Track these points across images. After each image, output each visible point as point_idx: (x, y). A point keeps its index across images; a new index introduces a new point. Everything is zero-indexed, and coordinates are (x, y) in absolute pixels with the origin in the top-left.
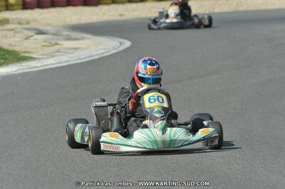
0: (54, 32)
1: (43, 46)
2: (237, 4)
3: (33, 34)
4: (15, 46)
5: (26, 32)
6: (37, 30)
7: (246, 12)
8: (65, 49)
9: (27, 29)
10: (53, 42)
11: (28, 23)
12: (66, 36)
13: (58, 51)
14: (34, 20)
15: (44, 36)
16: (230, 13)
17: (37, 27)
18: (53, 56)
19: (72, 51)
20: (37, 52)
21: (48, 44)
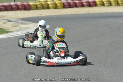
0: (15, 21)
1: (12, 27)
2: (88, 10)
3: (7, 22)
4: (2, 26)
5: (3, 21)
6: (7, 20)
7: (91, 14)
8: (23, 28)
9: (4, 20)
10: (17, 25)
11: (3, 17)
12: (21, 22)
13: (20, 29)
14: (5, 16)
15: (11, 23)
16: (86, 14)
17: (7, 19)
18: (19, 31)
19: (26, 29)
20: (12, 29)
21: (14, 26)
